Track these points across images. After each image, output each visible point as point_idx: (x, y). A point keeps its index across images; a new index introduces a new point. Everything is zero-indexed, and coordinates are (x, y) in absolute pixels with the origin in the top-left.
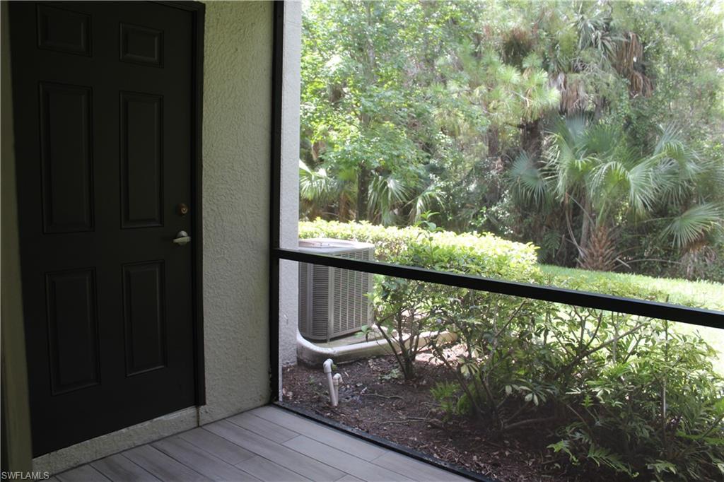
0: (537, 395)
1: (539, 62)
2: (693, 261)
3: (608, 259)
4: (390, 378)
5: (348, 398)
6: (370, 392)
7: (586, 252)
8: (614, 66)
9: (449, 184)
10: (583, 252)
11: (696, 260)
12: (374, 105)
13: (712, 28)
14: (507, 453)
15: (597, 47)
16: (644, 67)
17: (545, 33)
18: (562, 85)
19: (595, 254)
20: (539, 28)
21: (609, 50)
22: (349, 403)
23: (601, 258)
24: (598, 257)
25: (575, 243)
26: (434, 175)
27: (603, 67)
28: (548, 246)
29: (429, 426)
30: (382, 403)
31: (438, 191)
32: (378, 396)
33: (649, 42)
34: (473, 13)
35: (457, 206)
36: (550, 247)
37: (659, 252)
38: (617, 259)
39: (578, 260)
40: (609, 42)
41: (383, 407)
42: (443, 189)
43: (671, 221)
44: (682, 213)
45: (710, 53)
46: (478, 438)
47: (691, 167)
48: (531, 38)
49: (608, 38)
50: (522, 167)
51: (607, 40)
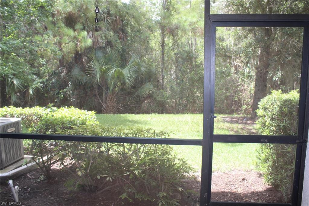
0: (111, 178)
1: (82, 27)
2: (146, 105)
3: (115, 107)
4: (40, 180)
5: (22, 196)
6: (33, 190)
7: (106, 105)
8: (112, 29)
9: (44, 80)
10: (105, 106)
11: (147, 104)
12: (8, 48)
13: (145, 15)
14: (102, 203)
15: (105, 21)
16: (122, 29)
17: (83, 14)
18: (92, 37)
19: (110, 106)
20: (80, 12)
21: (109, 22)
22: (23, 198)
23: (112, 107)
24: (111, 107)
25: (101, 102)
26: (36, 77)
27: (108, 29)
28: (90, 104)
29: (66, 200)
30: (40, 194)
31: (39, 84)
32: (37, 191)
33: (124, 20)
34: (50, 3)
35: (48, 90)
36: (91, 104)
37: (134, 102)
38: (118, 107)
39: (103, 108)
40: (109, 19)
41: (41, 196)
42: (41, 83)
43: (137, 90)
44: (141, 87)
45: (146, 25)
46: (88, 200)
47: (143, 69)
48: (77, 16)
49: (109, 18)
50: (76, 71)
51: (108, 18)
